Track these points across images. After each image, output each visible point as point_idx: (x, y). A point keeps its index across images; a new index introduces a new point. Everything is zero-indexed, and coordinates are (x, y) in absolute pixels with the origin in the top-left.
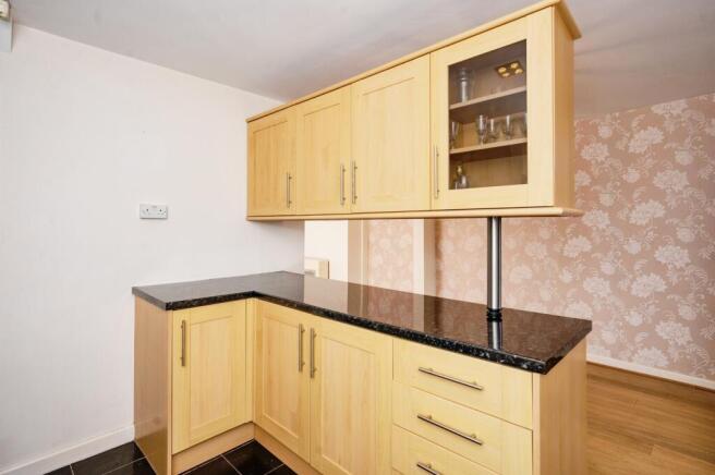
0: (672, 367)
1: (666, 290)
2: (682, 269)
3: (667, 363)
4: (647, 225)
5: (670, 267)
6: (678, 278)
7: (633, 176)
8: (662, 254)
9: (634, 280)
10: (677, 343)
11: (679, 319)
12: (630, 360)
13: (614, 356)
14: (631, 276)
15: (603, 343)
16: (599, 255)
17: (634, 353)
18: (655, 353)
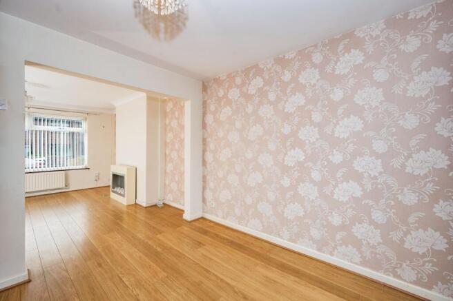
0: (364, 263)
1: (362, 195)
2: (375, 178)
3: (361, 260)
4: (348, 138)
5: (365, 175)
6: (372, 185)
7: (338, 95)
8: (360, 165)
9: (336, 186)
10: (369, 244)
11: (372, 222)
12: (332, 254)
13: (319, 250)
14: (334, 183)
15: (311, 238)
16: (310, 164)
17: (334, 248)
18: (351, 250)
